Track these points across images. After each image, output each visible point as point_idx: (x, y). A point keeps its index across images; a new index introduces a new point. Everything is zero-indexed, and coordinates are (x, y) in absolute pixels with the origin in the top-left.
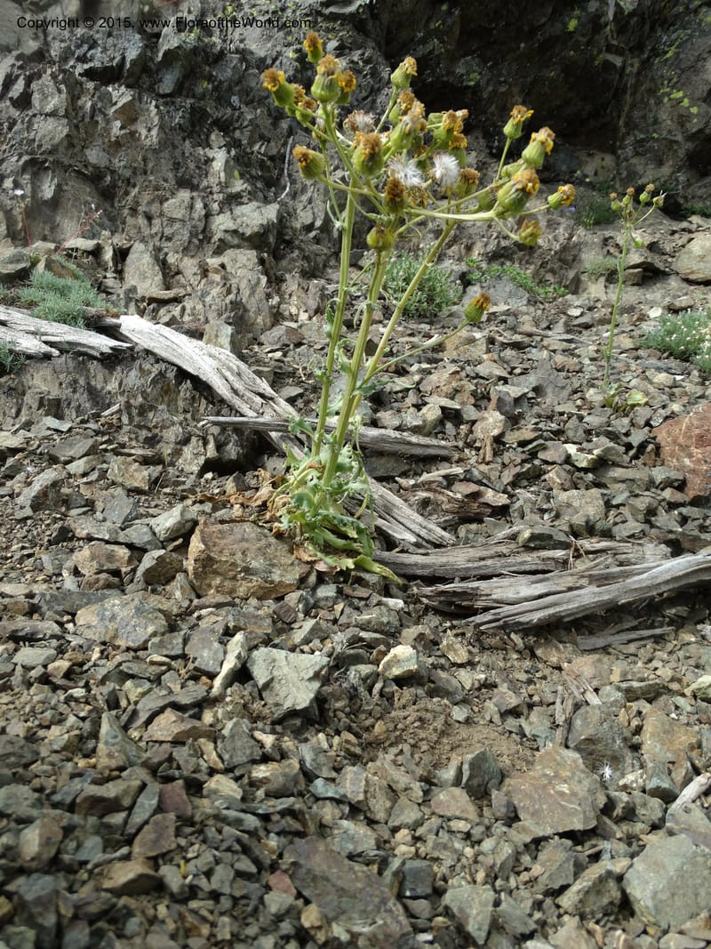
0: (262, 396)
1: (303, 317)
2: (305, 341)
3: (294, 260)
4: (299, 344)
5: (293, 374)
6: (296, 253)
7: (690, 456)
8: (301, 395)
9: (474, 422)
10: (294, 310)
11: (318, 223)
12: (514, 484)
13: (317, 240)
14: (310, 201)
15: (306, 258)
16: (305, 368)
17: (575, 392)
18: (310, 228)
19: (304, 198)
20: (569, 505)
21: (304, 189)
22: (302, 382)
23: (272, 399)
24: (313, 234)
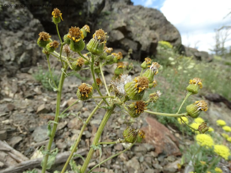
0: (6, 151)
1: (11, 95)
2: (16, 108)
3: (3, 72)
4: (13, 110)
5: (16, 131)
6: (4, 69)
7: (154, 140)
8: (21, 141)
9: (90, 138)
10: (7, 93)
11: (13, 59)
12: (112, 163)
13: (12, 65)
14: (9, 52)
15: (9, 71)
16: (21, 127)
17: (113, 119)
18: (9, 61)
19: (7, 51)
20: (130, 167)
21: (6, 48)
22: (21, 134)
23: (10, 151)
24: (10, 63)
